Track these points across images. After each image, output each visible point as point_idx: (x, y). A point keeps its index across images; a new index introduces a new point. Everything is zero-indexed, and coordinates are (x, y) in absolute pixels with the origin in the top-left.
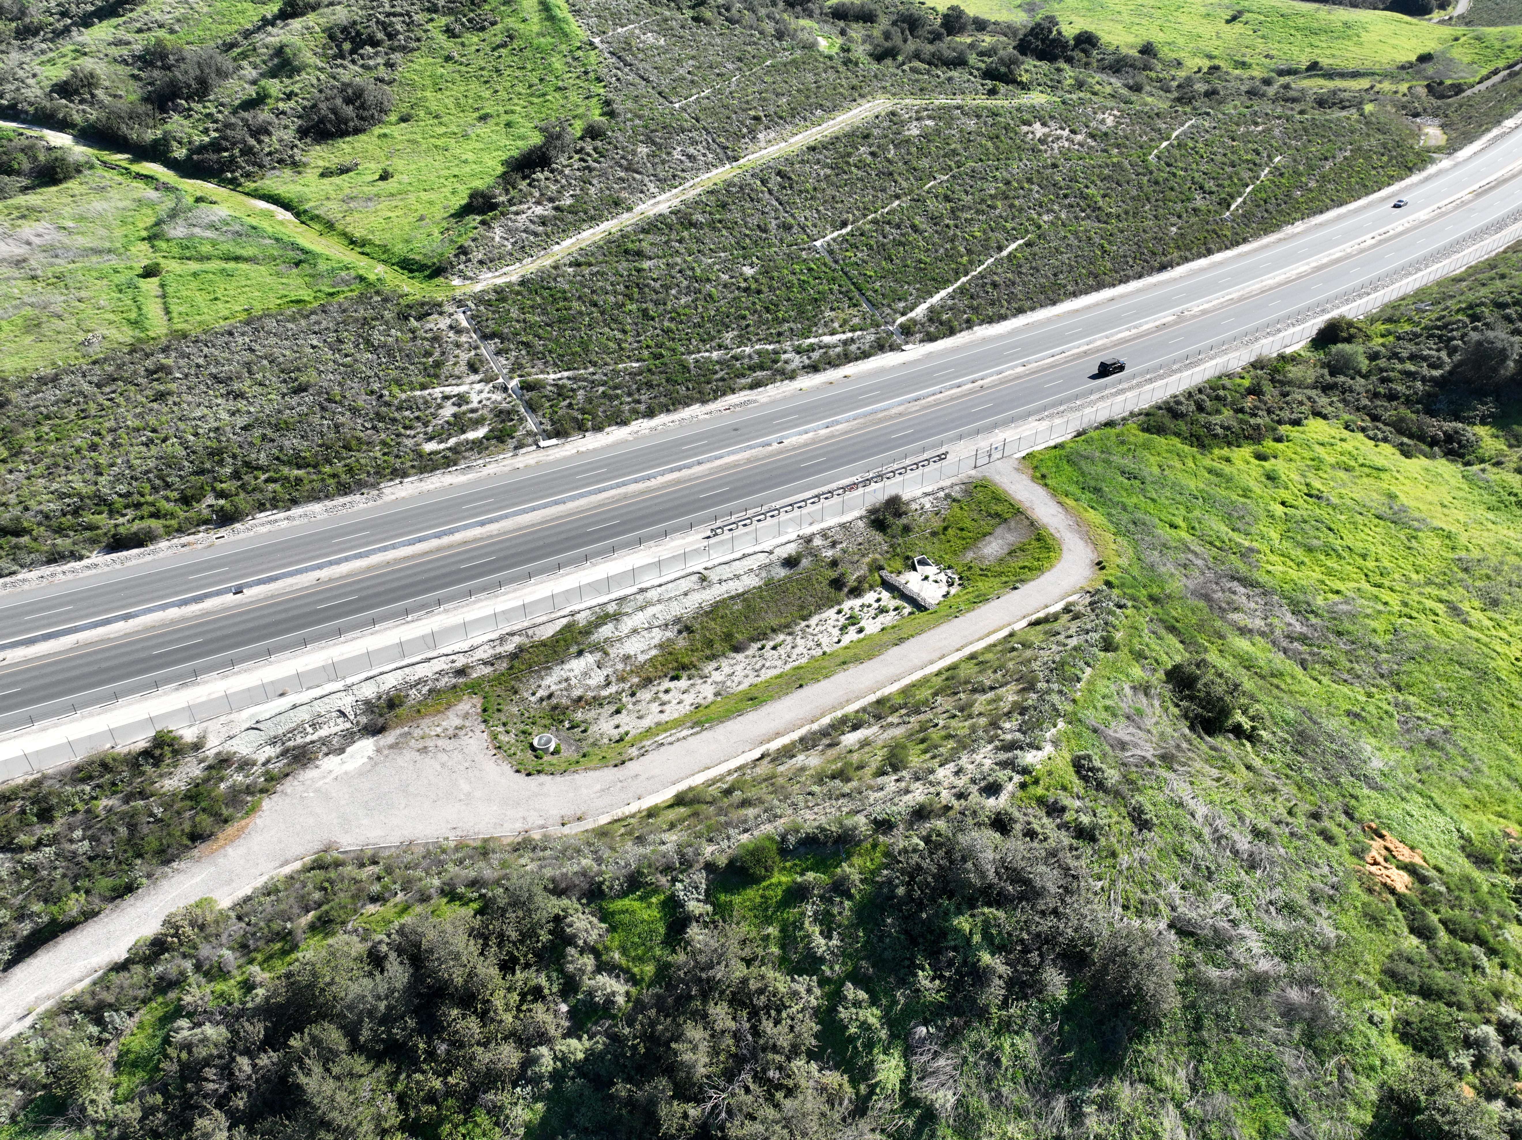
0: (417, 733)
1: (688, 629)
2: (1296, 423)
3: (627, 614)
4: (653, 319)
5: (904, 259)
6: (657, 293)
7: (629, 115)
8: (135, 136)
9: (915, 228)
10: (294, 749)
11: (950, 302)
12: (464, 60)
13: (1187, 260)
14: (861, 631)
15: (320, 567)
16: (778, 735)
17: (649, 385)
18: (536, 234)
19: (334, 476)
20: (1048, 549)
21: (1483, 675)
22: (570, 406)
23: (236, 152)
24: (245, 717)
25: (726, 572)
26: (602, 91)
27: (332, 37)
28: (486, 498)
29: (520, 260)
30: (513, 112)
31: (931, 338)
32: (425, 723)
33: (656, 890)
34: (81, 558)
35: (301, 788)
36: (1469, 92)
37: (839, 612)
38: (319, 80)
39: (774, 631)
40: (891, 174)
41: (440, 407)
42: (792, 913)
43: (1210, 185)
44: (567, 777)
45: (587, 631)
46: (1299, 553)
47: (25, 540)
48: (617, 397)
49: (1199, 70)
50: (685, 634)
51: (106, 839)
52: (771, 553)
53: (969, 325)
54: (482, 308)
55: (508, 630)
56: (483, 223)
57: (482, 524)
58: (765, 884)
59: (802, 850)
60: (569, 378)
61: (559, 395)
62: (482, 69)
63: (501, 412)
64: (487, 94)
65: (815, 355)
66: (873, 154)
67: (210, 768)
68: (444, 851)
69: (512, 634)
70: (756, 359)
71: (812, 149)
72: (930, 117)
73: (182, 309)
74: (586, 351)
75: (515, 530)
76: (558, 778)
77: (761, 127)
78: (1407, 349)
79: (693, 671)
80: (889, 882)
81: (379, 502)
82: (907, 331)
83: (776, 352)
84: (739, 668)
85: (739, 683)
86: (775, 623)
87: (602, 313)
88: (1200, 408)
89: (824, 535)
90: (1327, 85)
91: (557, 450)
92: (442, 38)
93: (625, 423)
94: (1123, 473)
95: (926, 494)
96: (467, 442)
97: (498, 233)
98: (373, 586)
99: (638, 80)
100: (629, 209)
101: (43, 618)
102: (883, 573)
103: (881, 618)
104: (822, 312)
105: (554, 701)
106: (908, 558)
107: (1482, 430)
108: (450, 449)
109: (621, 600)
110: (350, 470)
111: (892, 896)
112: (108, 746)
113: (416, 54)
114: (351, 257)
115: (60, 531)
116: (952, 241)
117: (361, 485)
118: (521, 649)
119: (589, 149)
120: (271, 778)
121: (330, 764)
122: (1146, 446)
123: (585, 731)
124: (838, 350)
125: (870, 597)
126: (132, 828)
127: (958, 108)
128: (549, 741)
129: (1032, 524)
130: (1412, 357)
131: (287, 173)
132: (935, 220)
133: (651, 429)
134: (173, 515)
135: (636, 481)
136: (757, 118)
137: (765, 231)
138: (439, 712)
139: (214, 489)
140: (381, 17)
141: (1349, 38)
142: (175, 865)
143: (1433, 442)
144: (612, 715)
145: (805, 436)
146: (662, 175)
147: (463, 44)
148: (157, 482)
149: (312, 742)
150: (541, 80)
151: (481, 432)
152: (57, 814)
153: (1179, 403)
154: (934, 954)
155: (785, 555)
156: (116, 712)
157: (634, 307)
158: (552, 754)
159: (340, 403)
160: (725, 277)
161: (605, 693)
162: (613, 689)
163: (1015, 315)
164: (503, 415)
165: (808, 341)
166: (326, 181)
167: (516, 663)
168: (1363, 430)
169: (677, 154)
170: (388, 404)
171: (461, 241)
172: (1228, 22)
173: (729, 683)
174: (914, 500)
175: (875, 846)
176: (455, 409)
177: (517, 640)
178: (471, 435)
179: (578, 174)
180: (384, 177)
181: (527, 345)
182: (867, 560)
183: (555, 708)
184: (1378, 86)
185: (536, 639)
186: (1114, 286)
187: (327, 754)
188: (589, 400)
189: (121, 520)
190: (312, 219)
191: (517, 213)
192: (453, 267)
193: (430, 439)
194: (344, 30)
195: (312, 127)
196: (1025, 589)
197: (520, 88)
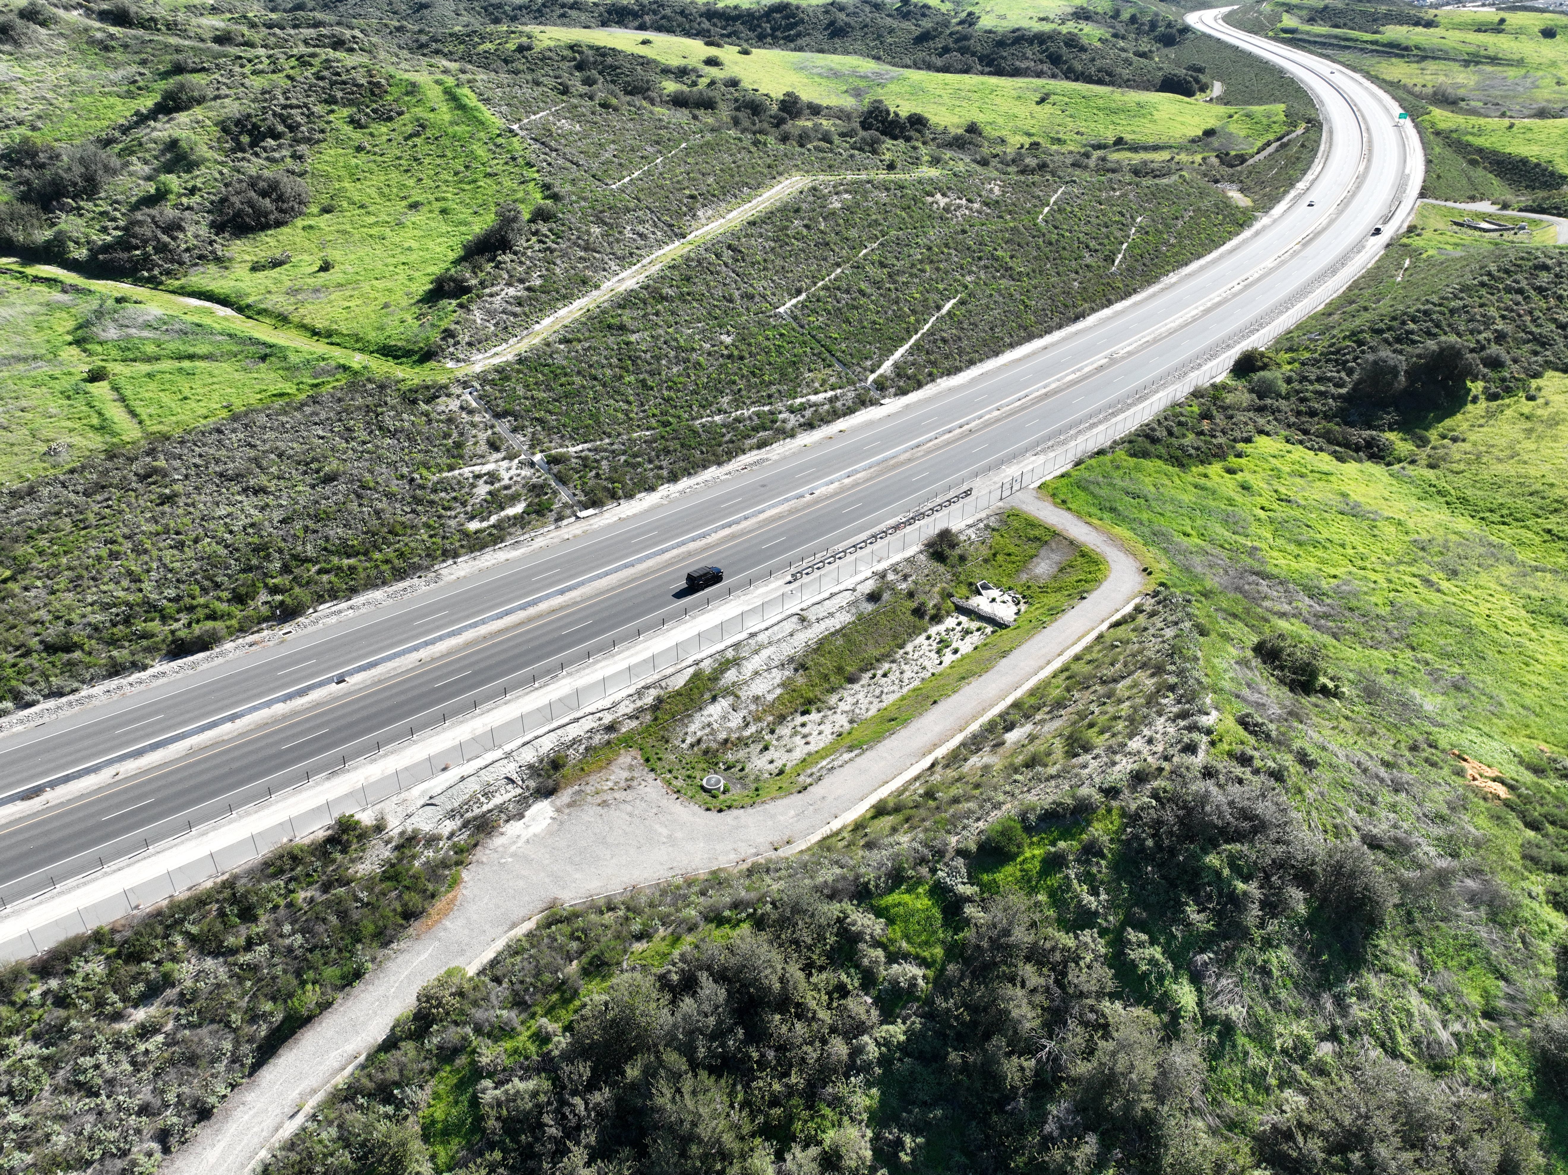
0: (589, 789)
1: (802, 667)
2: (1248, 440)
3: (744, 658)
4: (652, 389)
5: (860, 321)
6: (649, 364)
7: (574, 198)
8: (21, 238)
9: (862, 292)
10: (475, 818)
11: (910, 358)
12: (377, 149)
13: (1093, 310)
14: (956, 651)
15: (416, 648)
16: (936, 746)
17: (667, 451)
18: (515, 315)
19: (387, 562)
20: (1096, 563)
21: (1470, 630)
22: (597, 476)
23: (150, 249)
24: (417, 793)
25: (821, 610)
26: (536, 175)
27: (225, 130)
28: (551, 569)
29: (506, 341)
30: (444, 199)
31: (902, 392)
32: (593, 779)
33: (919, 881)
34: (145, 668)
35: (496, 855)
36: (1251, 161)
37: (929, 638)
38: (221, 173)
39: (878, 660)
40: (827, 244)
41: (473, 486)
42: (1055, 880)
43: (1093, 244)
44: (758, 808)
45: (714, 678)
46: (1292, 548)
47: (77, 655)
48: (639, 464)
49: (1022, 147)
50: (801, 672)
51: (320, 928)
52: (854, 590)
53: (932, 378)
54: (487, 388)
55: (642, 684)
56: (461, 306)
57: (562, 592)
58: (1019, 860)
59: (1043, 825)
60: (589, 450)
61: (585, 466)
62: (399, 158)
63: (534, 486)
64: (411, 182)
65: (808, 413)
66: (807, 227)
67: (397, 848)
68: (678, 888)
69: (647, 687)
70: (756, 421)
71: (752, 224)
72: (846, 191)
73: (152, 410)
74: (598, 423)
75: (597, 595)
76: (750, 810)
77: (698, 205)
78: (1313, 373)
79: (819, 704)
80: (1135, 837)
81: (441, 583)
82: (881, 386)
83: (771, 413)
84: (861, 696)
85: (867, 710)
86: (876, 653)
87: (604, 385)
88: (1171, 434)
89: (894, 569)
90: (1137, 158)
91: (597, 519)
92: (348, 129)
93: (652, 489)
94: (1127, 493)
95: (970, 526)
96: (509, 518)
97: (478, 316)
98: (482, 660)
99: (568, 164)
100: (597, 287)
101: (137, 729)
102: (954, 599)
103: (968, 639)
104: (802, 374)
105: (703, 746)
106: (971, 584)
107: (1391, 436)
108: (494, 526)
109: (736, 646)
110: (401, 555)
111: (1142, 849)
112: (285, 840)
113: (323, 145)
114: (320, 348)
115: (113, 642)
116: (897, 303)
117: (414, 569)
118: (659, 700)
119: (544, 230)
120: (459, 851)
121: (513, 829)
122: (1138, 469)
123: (742, 770)
124: (826, 407)
125: (950, 622)
126: (343, 915)
127: (868, 182)
128: (719, 781)
129: (1072, 543)
130: (1319, 380)
131: (212, 269)
132: (877, 284)
133: (680, 492)
134: (230, 616)
135: (693, 540)
136: (692, 197)
137: (731, 301)
138: (601, 768)
139: (266, 585)
140: (278, 110)
141: (1144, 116)
142: (394, 946)
143: (1357, 449)
144: (761, 751)
145: (832, 486)
146: (619, 253)
147: (372, 135)
148: (206, 583)
149: (490, 811)
150: (467, 167)
151: (519, 508)
152: (260, 912)
153: (1153, 430)
154: (1194, 891)
155: (867, 591)
156: (273, 808)
157: (632, 378)
158: (724, 793)
159: (375, 489)
160: (707, 346)
161: (746, 733)
162: (752, 729)
163: (968, 367)
164: (537, 489)
165: (798, 401)
166: (260, 275)
167: (659, 714)
168: (1301, 442)
169: (628, 233)
170: (422, 487)
171: (444, 324)
172: (1038, 103)
173: (857, 711)
174: (961, 532)
175: (1109, 811)
176: (488, 488)
177: (653, 693)
178: (511, 511)
179: (541, 255)
180: (325, 267)
181: (540, 421)
182: (936, 589)
183: (706, 752)
184: (1177, 158)
185: (670, 689)
186: (1041, 336)
187: (507, 821)
188: (614, 469)
189: (176, 626)
190: (259, 313)
191: (491, 295)
192: (443, 350)
193: (472, 518)
194: (238, 123)
195: (228, 221)
196: (1092, 598)
197: (445, 176)
